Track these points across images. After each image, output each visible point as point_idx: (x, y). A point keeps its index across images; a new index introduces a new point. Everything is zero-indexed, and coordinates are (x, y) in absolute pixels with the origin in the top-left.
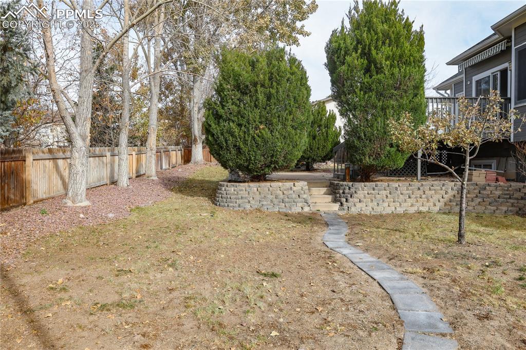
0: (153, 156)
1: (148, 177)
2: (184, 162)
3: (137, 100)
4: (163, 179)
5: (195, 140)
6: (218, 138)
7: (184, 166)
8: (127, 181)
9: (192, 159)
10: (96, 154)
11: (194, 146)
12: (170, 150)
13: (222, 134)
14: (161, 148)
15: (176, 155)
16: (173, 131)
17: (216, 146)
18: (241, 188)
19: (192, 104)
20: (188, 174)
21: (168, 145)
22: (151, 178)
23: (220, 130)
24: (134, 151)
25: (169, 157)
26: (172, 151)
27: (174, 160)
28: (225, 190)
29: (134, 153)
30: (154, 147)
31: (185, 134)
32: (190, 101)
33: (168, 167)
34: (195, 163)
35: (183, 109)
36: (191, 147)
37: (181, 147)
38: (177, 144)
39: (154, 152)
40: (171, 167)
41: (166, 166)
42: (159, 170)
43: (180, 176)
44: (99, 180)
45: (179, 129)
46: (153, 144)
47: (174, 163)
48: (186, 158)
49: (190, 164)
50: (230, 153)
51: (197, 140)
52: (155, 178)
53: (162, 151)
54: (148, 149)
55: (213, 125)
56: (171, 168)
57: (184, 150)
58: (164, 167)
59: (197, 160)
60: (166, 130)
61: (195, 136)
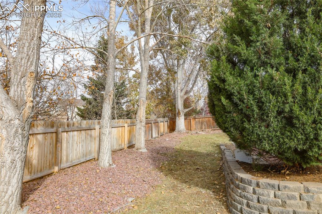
0: (142, 128)
1: (137, 149)
2: (170, 131)
3: (134, 82)
4: (152, 151)
5: (179, 113)
6: (242, 100)
7: (170, 134)
8: (109, 160)
9: (177, 128)
10: (82, 128)
11: (177, 118)
12: (159, 121)
13: (251, 92)
14: (152, 120)
15: (164, 126)
16: (161, 107)
17: (235, 115)
18: (290, 193)
19: (176, 85)
20: (174, 143)
21: (158, 117)
22: (140, 151)
23: (247, 85)
24: (127, 123)
25: (158, 127)
26: (160, 122)
27: (162, 130)
28: (254, 192)
29: (126, 125)
30: (144, 119)
31: (170, 109)
32: (174, 83)
33: (157, 135)
34: (179, 131)
35: (169, 90)
36: (175, 119)
37: (166, 119)
38: (164, 117)
39: (144, 124)
40: (160, 135)
41: (155, 134)
42: (150, 138)
43: (168, 145)
44: (85, 155)
45: (166, 105)
46: (142, 116)
47: (162, 132)
48: (171, 128)
49: (175, 133)
50: (268, 126)
51: (180, 113)
52: (144, 150)
53: (152, 122)
54: (138, 121)
55: (230, 79)
56: (159, 137)
57: (170, 121)
58: (154, 136)
59: (180, 129)
60: (156, 106)
61: (179, 110)
